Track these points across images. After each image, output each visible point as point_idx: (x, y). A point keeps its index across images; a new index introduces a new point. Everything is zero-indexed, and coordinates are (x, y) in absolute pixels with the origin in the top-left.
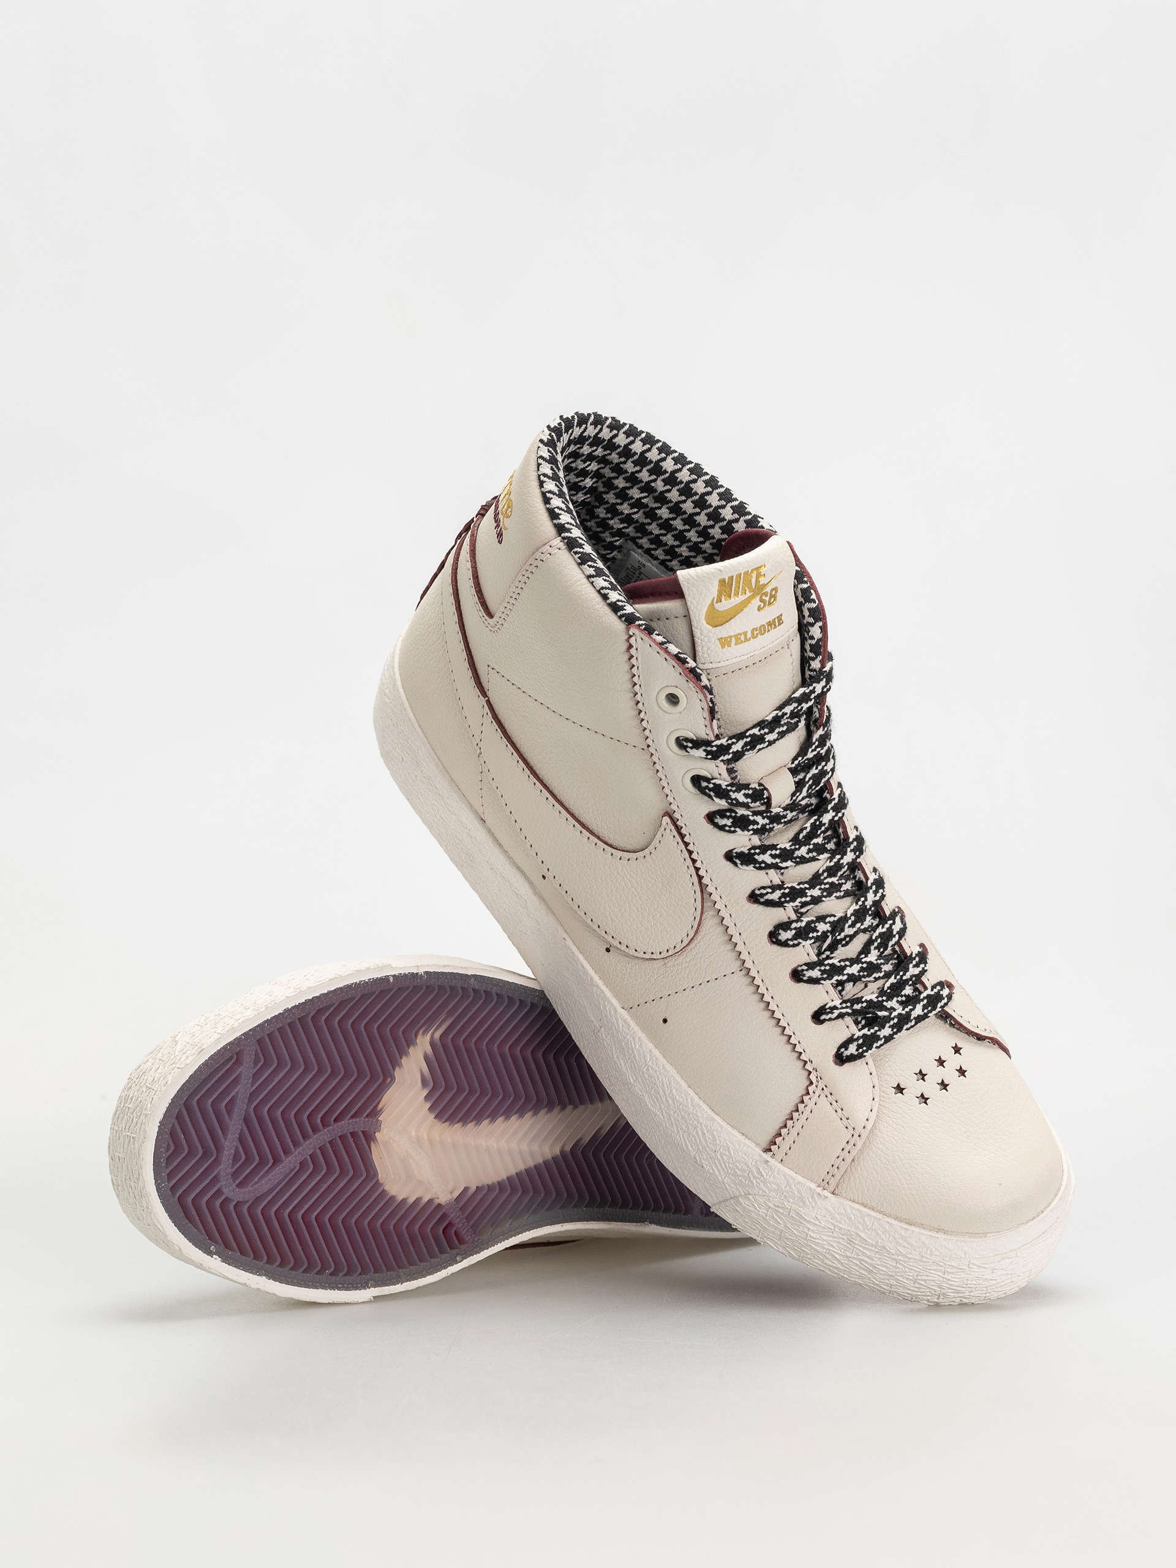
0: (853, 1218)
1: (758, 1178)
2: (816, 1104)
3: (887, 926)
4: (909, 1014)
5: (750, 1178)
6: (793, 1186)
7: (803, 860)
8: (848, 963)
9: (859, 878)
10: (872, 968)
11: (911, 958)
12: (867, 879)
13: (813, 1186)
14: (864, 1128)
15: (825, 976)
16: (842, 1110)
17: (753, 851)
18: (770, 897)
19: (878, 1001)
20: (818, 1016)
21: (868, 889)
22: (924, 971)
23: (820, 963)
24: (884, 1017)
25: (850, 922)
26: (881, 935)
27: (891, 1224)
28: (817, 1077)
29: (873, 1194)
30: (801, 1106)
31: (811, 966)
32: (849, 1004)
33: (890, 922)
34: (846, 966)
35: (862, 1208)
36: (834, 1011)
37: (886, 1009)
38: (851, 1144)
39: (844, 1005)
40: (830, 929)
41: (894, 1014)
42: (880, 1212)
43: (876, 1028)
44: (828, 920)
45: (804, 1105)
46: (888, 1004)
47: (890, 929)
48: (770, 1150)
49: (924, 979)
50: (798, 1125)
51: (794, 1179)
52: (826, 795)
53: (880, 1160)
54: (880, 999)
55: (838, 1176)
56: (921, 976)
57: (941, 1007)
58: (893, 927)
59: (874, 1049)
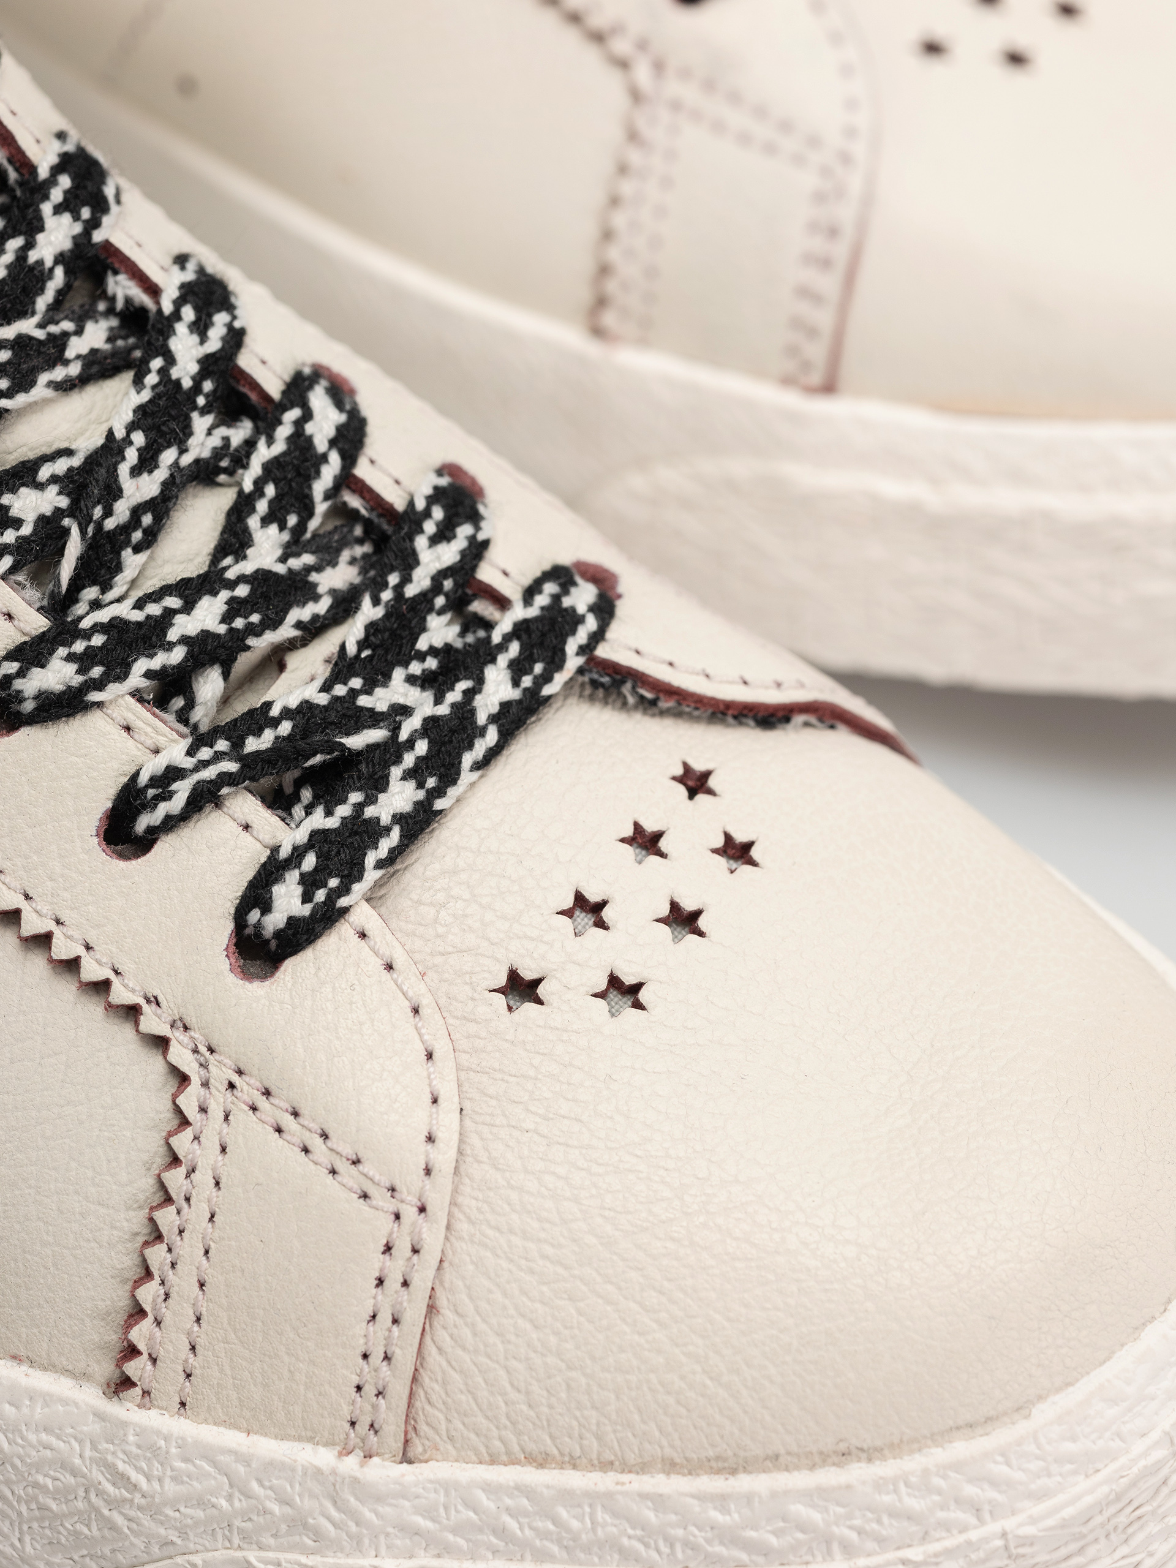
0: (512, 1524)
1: (124, 1500)
2: (223, 1150)
3: (284, 431)
4: (464, 711)
5: (98, 1511)
6: (255, 1485)
8: (173, 602)
9: (128, 301)
10: (275, 594)
11: (412, 520)
12: (154, 291)
13: (324, 1457)
14: (428, 1172)
15: (97, 672)
16: (325, 1136)
19: (336, 699)
21: (166, 325)
22: (477, 550)
23: (66, 633)
24: (372, 748)
25: (132, 456)
26: (271, 469)
27: (659, 1501)
28: (196, 1051)
29: (551, 1407)
30: (175, 1179)
31: (32, 653)
32: (222, 745)
33: (292, 415)
34: (170, 613)
35: (530, 1476)
37: (373, 718)
38: (402, 1248)
39: (205, 753)
40: (64, 502)
41: (410, 726)
42: (606, 1466)
43: (355, 797)
44: (44, 473)
45: (182, 1170)
46: (379, 700)
47: (300, 441)
48: (125, 1383)
49: (486, 573)
50: (189, 1249)
51: (245, 1460)
53: (532, 1272)
54: (340, 690)
55: (399, 1389)
56: (474, 568)
57: (582, 650)
58: (309, 428)
59: (371, 875)
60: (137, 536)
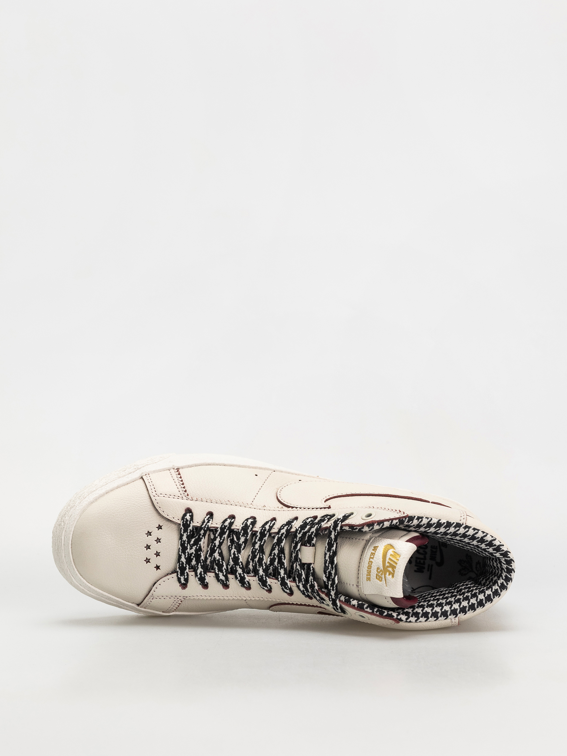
2: (179, 491)
3: (224, 571)
4: (185, 553)
7: (273, 549)
8: (221, 541)
10: (213, 551)
11: (205, 573)
14: (155, 499)
15: (223, 527)
16: (169, 497)
17: (290, 526)
18: (268, 524)
20: (211, 515)
22: (196, 575)
23: (229, 528)
24: (191, 541)
25: (236, 554)
26: (223, 566)
28: (188, 499)
30: (182, 486)
31: (231, 524)
32: (206, 529)
33: (225, 574)
34: (221, 539)
36: (207, 521)
37: (193, 545)
38: (154, 492)
39: (207, 526)
40: (240, 543)
41: (189, 547)
43: (189, 534)
44: (243, 544)
46: (194, 548)
47: (222, 571)
50: (177, 482)
52: (292, 579)
54: (199, 545)
56: (195, 572)
57: (178, 572)
58: (222, 574)
59: (181, 526)
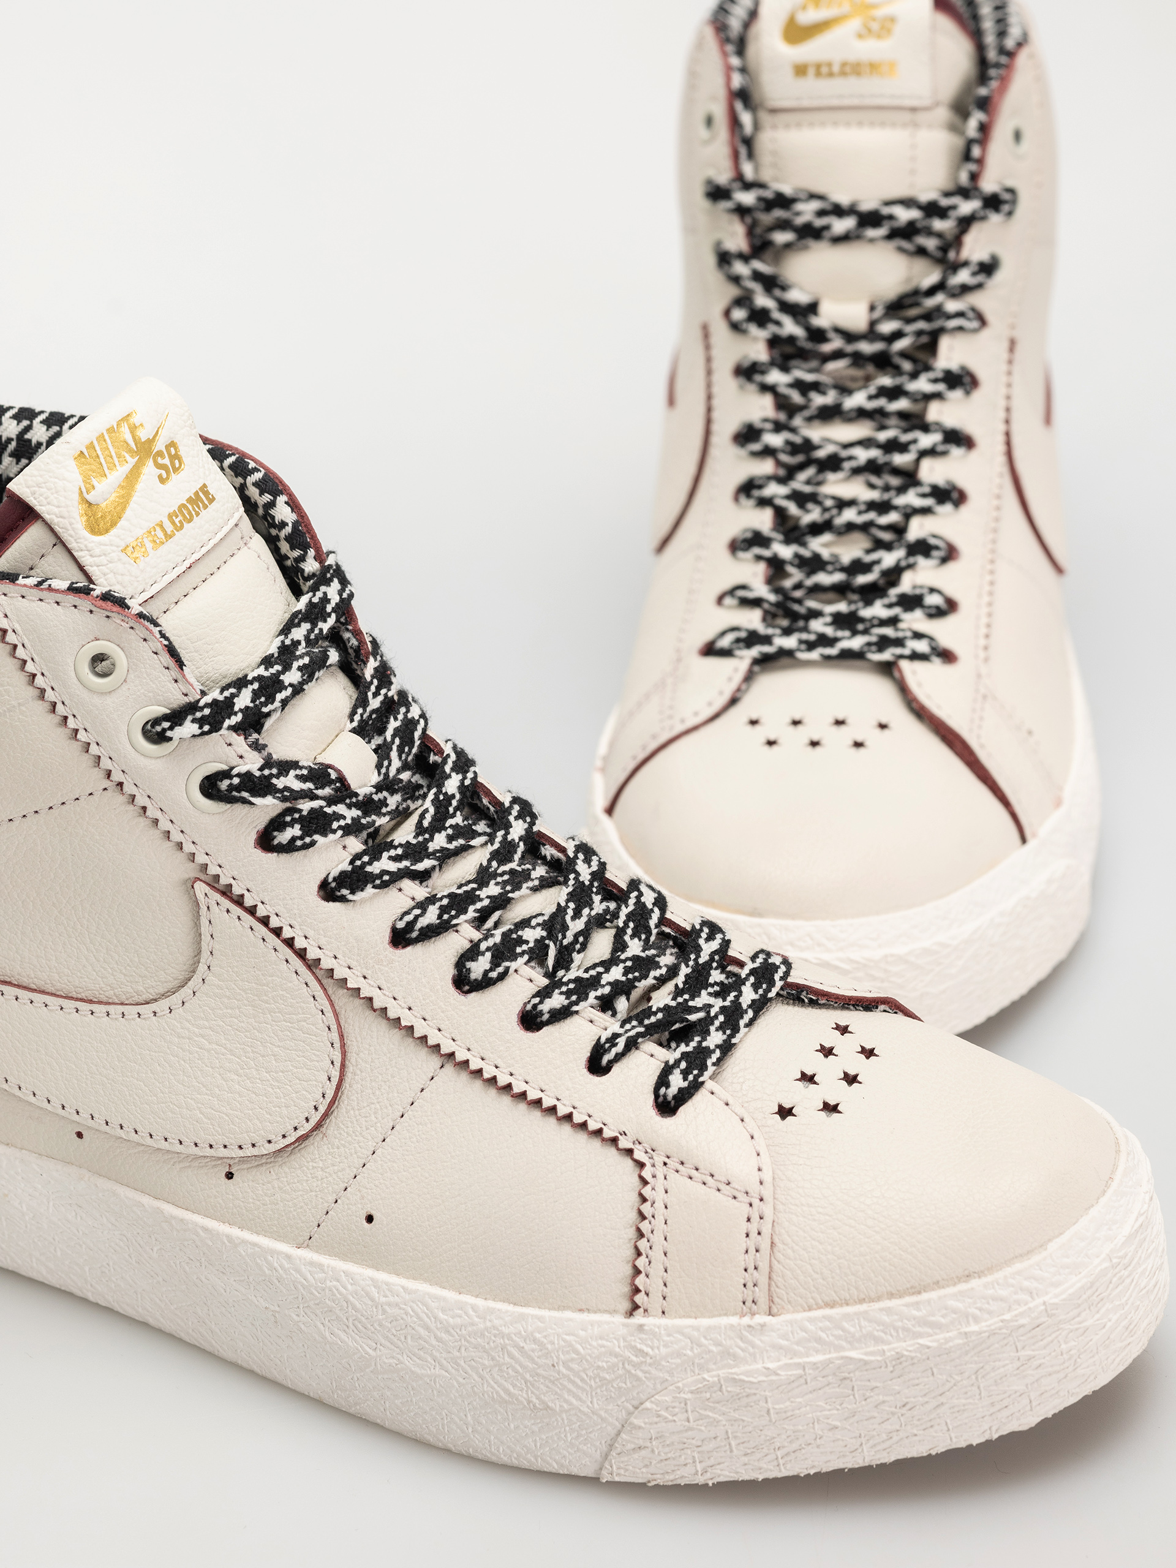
0: (823, 1335)
1: (642, 1362)
2: (666, 1192)
3: (632, 901)
4: (736, 1003)
5: (629, 1372)
6: (703, 1340)
7: (445, 857)
8: (600, 970)
9: (552, 856)
10: (643, 965)
11: (695, 933)
12: (563, 850)
13: (734, 1320)
14: (761, 1183)
15: (574, 998)
16: (712, 1176)
17: (358, 863)
18: (422, 922)
19: (679, 1004)
20: (597, 1065)
21: (572, 862)
22: (726, 944)
23: (558, 984)
24: (700, 1020)
25: (570, 912)
26: (629, 917)
27: (888, 1311)
28: (646, 1152)
29: (833, 1278)
30: (646, 1208)
31: (544, 994)
32: (634, 1023)
33: (634, 895)
34: (600, 974)
35: (828, 1312)
36: (617, 1041)
37: (697, 1010)
38: (755, 1218)
39: (628, 1026)
40: (544, 933)
41: (714, 1011)
42: (862, 1301)
43: (697, 1039)
44: (534, 922)
45: (648, 1204)
46: (698, 1002)
47: (639, 903)
48: (636, 1307)
49: (731, 953)
50: (657, 1239)
51: (697, 1329)
52: (433, 758)
53: (815, 1220)
54: (680, 1000)
55: (763, 1280)
56: (727, 950)
57: (781, 979)
58: (643, 899)
59: (711, 1069)
60: (578, 946)
